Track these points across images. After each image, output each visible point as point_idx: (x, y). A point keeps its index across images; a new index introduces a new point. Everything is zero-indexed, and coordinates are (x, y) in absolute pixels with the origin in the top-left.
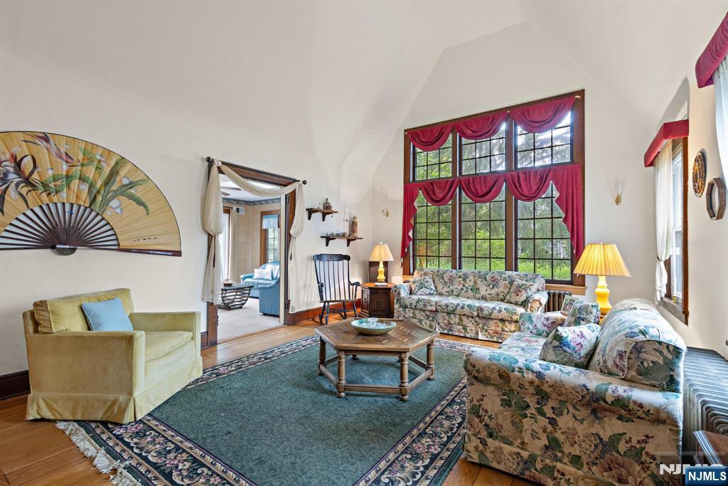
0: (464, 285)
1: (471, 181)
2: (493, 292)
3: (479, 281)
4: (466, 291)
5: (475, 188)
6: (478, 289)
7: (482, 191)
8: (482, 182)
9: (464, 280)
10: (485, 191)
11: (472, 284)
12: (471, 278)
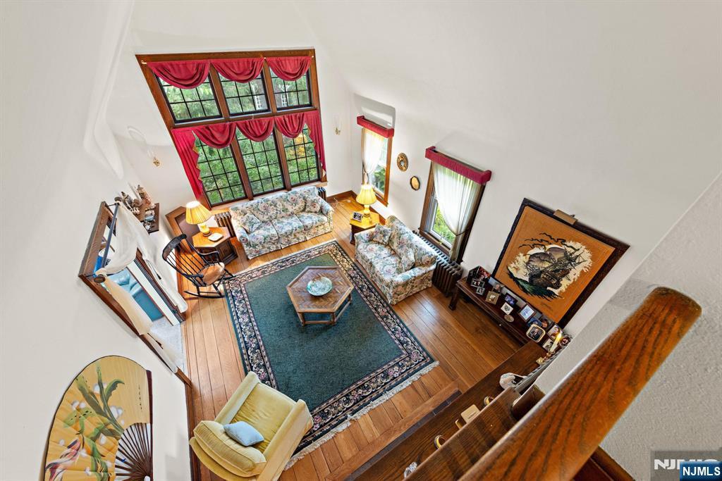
0: (277, 210)
1: (248, 124)
2: (297, 207)
3: (285, 203)
4: (280, 213)
5: (252, 130)
6: (287, 209)
7: (259, 132)
8: (258, 125)
9: (275, 206)
10: (262, 133)
11: (281, 207)
12: (279, 203)
